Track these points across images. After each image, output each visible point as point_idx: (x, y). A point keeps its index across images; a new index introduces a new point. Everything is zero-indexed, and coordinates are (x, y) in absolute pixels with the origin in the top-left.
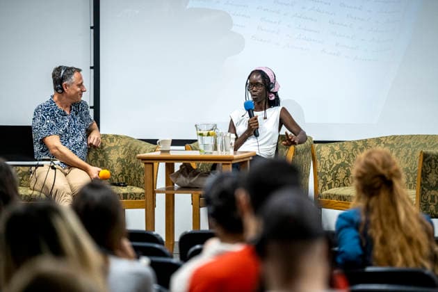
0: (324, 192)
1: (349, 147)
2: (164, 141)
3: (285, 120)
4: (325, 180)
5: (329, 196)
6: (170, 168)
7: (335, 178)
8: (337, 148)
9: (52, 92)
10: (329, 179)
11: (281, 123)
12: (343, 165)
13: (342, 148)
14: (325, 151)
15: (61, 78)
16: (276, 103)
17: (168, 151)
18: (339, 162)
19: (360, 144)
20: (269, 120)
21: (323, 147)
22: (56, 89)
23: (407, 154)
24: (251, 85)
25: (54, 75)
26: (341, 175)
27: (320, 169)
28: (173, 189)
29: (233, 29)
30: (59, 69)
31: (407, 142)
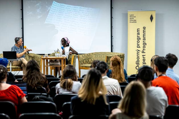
0: (81, 66)
1: (86, 55)
2: (46, 54)
3: (71, 49)
4: (81, 63)
5: (82, 66)
6: (47, 61)
7: (83, 62)
8: (84, 55)
9: (15, 44)
10: (82, 62)
11: (70, 50)
12: (85, 59)
13: (85, 55)
14: (81, 56)
15: (17, 40)
16: (68, 45)
17: (47, 57)
18: (84, 58)
19: (88, 54)
20: (67, 49)
21: (81, 55)
22: (16, 43)
23: (103, 57)
24: (62, 41)
25: (15, 40)
26: (85, 61)
27: (80, 60)
28: (48, 65)
29: (56, 28)
30: (16, 38)
31: (99, 54)
